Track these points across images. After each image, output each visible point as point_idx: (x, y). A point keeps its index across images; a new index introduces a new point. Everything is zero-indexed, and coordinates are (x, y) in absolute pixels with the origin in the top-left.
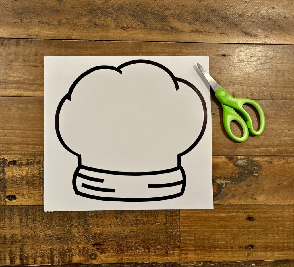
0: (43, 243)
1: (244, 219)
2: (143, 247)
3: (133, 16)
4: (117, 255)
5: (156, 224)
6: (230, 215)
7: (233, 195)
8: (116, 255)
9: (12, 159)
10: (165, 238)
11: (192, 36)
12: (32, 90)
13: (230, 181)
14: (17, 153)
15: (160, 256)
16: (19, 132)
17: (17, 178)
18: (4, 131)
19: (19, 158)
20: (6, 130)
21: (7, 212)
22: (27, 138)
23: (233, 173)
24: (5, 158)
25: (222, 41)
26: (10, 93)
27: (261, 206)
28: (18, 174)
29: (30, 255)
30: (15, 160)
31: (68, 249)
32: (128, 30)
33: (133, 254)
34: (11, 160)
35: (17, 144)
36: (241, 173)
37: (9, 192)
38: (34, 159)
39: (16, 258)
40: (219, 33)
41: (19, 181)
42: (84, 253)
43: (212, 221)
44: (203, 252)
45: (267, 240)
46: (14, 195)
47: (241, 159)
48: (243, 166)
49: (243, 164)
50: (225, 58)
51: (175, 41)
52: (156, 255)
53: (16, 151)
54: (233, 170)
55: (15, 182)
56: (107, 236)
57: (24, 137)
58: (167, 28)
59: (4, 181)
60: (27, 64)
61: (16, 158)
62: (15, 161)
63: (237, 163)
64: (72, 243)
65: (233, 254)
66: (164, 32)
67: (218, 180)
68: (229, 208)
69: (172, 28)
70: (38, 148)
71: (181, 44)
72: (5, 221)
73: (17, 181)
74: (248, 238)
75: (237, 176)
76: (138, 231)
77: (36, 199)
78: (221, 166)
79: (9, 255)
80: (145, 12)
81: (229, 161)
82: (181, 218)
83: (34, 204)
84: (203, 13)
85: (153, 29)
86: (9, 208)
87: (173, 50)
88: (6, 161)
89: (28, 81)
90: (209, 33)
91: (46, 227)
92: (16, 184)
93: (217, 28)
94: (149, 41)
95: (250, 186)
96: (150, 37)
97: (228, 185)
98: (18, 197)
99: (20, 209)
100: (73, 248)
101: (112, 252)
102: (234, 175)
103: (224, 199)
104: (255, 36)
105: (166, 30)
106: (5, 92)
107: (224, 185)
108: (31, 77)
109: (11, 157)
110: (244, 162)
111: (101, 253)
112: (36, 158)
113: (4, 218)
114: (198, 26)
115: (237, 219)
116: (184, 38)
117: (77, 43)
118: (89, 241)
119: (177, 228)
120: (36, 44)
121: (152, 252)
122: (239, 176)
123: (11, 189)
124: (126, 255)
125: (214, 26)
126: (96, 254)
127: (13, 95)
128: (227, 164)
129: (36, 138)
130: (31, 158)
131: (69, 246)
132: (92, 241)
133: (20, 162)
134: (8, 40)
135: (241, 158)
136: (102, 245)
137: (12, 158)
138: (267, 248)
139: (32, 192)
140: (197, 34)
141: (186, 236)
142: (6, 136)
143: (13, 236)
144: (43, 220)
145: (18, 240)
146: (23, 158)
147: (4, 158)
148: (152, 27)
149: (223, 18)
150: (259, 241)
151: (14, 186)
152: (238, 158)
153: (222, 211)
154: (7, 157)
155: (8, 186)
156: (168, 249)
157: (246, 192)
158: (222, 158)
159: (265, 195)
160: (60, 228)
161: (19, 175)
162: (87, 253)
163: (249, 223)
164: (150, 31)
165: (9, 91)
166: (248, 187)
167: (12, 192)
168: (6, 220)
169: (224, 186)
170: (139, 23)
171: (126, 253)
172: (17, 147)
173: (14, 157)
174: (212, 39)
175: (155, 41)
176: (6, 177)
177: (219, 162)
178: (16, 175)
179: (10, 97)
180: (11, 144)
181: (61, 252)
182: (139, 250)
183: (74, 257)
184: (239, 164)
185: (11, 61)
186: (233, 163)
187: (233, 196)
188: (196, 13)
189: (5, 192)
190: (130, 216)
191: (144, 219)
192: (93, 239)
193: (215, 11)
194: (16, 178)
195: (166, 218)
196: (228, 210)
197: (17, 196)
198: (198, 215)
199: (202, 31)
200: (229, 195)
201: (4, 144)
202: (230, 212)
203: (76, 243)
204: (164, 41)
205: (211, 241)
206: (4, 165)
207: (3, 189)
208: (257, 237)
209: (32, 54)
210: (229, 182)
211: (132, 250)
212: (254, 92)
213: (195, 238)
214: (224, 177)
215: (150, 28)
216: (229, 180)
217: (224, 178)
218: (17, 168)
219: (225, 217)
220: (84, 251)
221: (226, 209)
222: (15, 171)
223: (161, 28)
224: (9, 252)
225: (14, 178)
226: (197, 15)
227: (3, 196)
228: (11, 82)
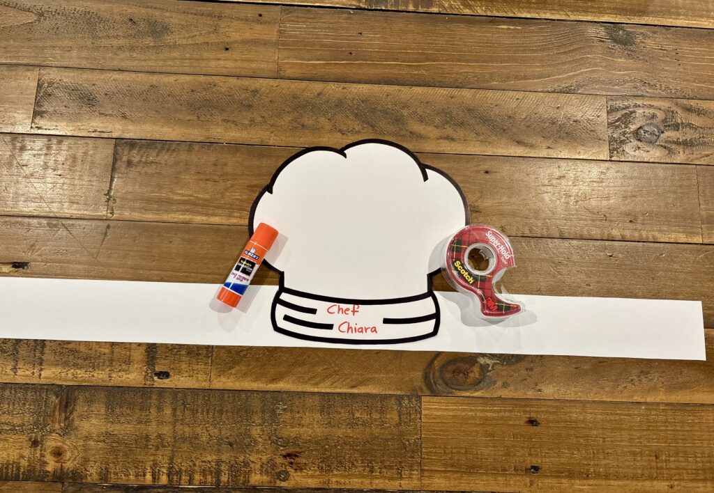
0: (205, 449)
1: (522, 422)
2: (362, 463)
3: (356, 115)
4: (321, 475)
5: (383, 425)
6: (501, 415)
7: (504, 383)
8: (318, 475)
10: (397, 449)
11: (441, 145)
12: (207, 215)
15: (389, 480)
18: (160, 272)
21: (154, 397)
25: (484, 152)
26: (174, 218)
27: (550, 403)
29: (183, 468)
31: (243, 462)
32: (349, 134)
33: (347, 473)
37: (160, 366)
39: (161, 473)
40: (479, 141)
42: (269, 470)
43: (472, 423)
44: (459, 475)
45: (561, 459)
46: (166, 371)
50: (488, 176)
52: (382, 477)
55: (170, 350)
56: (306, 443)
58: (404, 132)
59: (154, 348)
60: (202, 177)
64: (250, 451)
65: (506, 480)
66: (400, 138)
67: (481, 358)
68: (498, 404)
69: (411, 133)
72: (150, 412)
73: (174, 350)
74: (530, 455)
76: (355, 437)
77: (199, 378)
79: (151, 468)
80: (374, 111)
82: (422, 416)
83: (196, 386)
84: (457, 114)
85: (385, 134)
86: (157, 391)
89: (200, 202)
90: (465, 140)
91: (212, 425)
92: (172, 354)
93: (477, 134)
95: (531, 369)
97: (496, 367)
98: (173, 375)
99: (175, 392)
100: (252, 459)
101: (312, 468)
103: (492, 388)
104: (532, 146)
105: (402, 136)
106: (167, 217)
107: (490, 366)
108: (207, 196)
111: (296, 470)
113: (149, 408)
114: (449, 131)
115: (511, 423)
116: (429, 147)
117: (275, 150)
118: (277, 449)
119: (416, 434)
120: (216, 149)
121: (375, 472)
123: (164, 362)
124: (334, 475)
125: (473, 131)
126: (288, 472)
127: (177, 220)
131: (245, 457)
132: (282, 450)
134: (178, 144)
136: (297, 456)
138: (562, 473)
139: (195, 367)
140: (447, 141)
141: (431, 448)
143: (159, 436)
144: (208, 413)
145: (167, 444)
149: (486, 121)
150: (547, 460)
151: (168, 357)
153: (488, 408)
155: (159, 356)
156: (402, 467)
157: (526, 379)
159: (555, 384)
160: (234, 427)
162: (273, 469)
163: (532, 429)
165: (173, 215)
166: (528, 371)
167: (164, 367)
168: (151, 410)
169: (490, 369)
170: (365, 126)
171: (335, 472)
174: (469, 149)
179: (173, 224)
181: (232, 466)
182: (356, 467)
183: (253, 475)
185: (180, 173)
187: (505, 385)
188: (446, 113)
189: (153, 365)
190: (342, 411)
191: (365, 417)
192: (284, 447)
193: (473, 110)
195: (400, 416)
196: (497, 407)
197: (171, 374)
198: (450, 413)
199: (454, 137)
200: (499, 383)
202: (500, 411)
203: (258, 452)
205: (470, 457)
207: (151, 361)
208: (543, 454)
209: (210, 163)
210: (498, 361)
211: (345, 467)
212: (534, 226)
213: (445, 452)
215: (381, 133)
217: (489, 355)
219: (493, 419)
220: (269, 465)
221: (494, 405)
223: (396, 132)
224: (151, 463)
226: (448, 115)
227: (150, 371)
228: (176, 202)
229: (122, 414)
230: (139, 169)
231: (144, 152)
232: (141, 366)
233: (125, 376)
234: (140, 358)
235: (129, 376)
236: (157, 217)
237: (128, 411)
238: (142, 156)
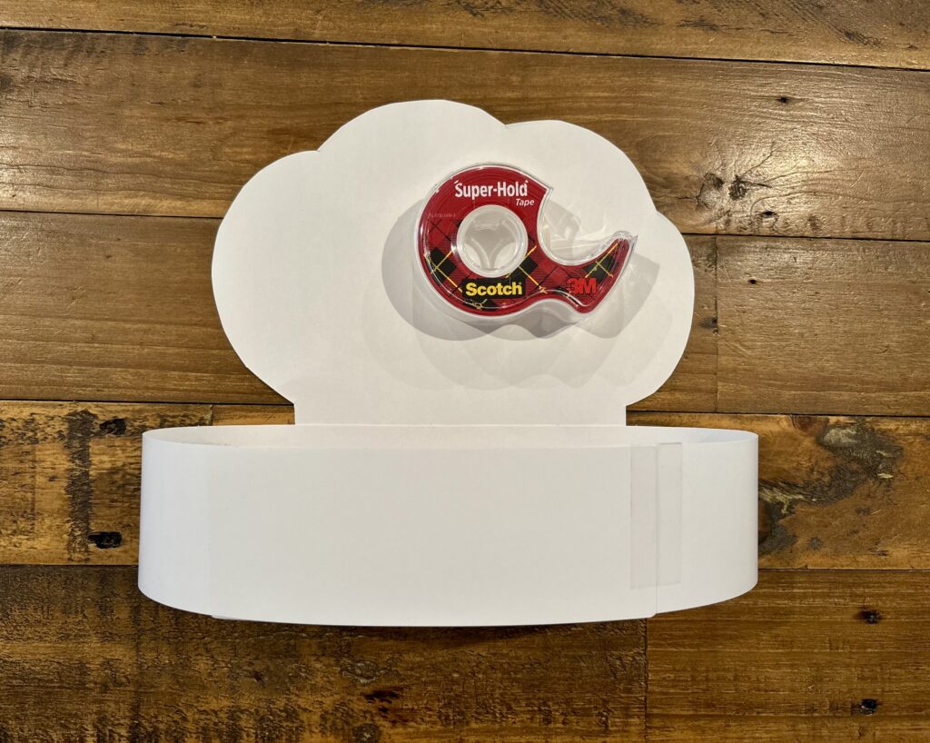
0: (204, 687)
1: (848, 617)
2: (527, 705)
4: (445, 732)
6: (805, 603)
7: (812, 539)
8: (440, 731)
9: (114, 415)
10: (598, 676)
11: (687, 39)
12: (182, 197)
13: (803, 494)
14: (130, 396)
15: (581, 737)
16: (135, 327)
17: (128, 477)
18: (90, 323)
19: (133, 411)
20: (97, 320)
21: (92, 584)
22: (160, 349)
23: (812, 470)
24: (91, 411)
25: (779, 55)
26: (112, 204)
27: (901, 578)
28: (132, 464)
29: (162, 726)
30: (120, 417)
31: (285, 710)
32: (487, 14)
33: (497, 726)
34: (109, 417)
35: (130, 367)
36: (839, 471)
37: (99, 521)
38: (184, 416)
39: (117, 738)
40: (768, 31)
41: (132, 485)
42: (339, 724)
43: (749, 622)
44: (721, 723)
45: (918, 684)
46: (114, 530)
47: (837, 425)
48: (846, 448)
49: (845, 440)
50: (787, 108)
51: (634, 53)
52: (568, 732)
53: (125, 387)
54: (813, 461)
55: (119, 487)
56: (412, 669)
57: (152, 344)
58: (606, 11)
59: (84, 484)
60: (169, 112)
61: (124, 411)
62: (122, 420)
63: (827, 437)
64: (297, 689)
65: (814, 729)
66: (598, 24)
67: (766, 490)
68: (800, 582)
69: (623, 12)
70: (197, 379)
71: (653, 62)
72: (85, 616)
73: (128, 487)
74: (862, 678)
75: (827, 479)
76: (512, 654)
78: (776, 448)
79: (95, 727)
81: (800, 432)
85: (566, 14)
86: (98, 572)
87: (627, 79)
88: (92, 422)
89: (168, 168)
90: (738, 29)
91: (216, 638)
92: (124, 496)
93: (763, 15)
94: (553, 50)
95: (867, 511)
96: (555, 40)
97: (797, 508)
98: (128, 539)
100: (302, 706)
101: (428, 719)
102: (815, 475)
103: (787, 551)
104: (877, 43)
105: (603, 18)
106: (96, 201)
107: (785, 506)
108: (182, 156)
109: (109, 409)
110: (849, 436)
111: (394, 722)
112: (190, 413)
113: (83, 606)
114: (705, 8)
115: (826, 618)
116: (662, 44)
117: (326, 51)
118: (354, 683)
119: (637, 645)
120: (198, 51)
121: (555, 723)
122: (833, 479)
123: (108, 512)
124: (474, 729)
125: (755, 9)
126: (377, 727)
127: (121, 209)
128: (795, 440)
129: (192, 348)
130: (173, 412)
131: (288, 700)
132: (364, 685)
133: (137, 424)
134: (110, 38)
135: (837, 422)
136: (396, 696)
137: (111, 412)
138: (922, 710)
140: (701, 32)
141: (667, 672)
142: (93, 339)
143: (107, 664)
145: (124, 680)
146: (147, 411)
147: (86, 412)
148: (561, 9)
150: (894, 687)
151: (116, 501)
152: (828, 421)
153: (781, 591)
154: (97, 406)
155: (98, 501)
156: (609, 711)
157: (856, 532)
158: (778, 423)
159: (913, 541)
160: (263, 641)
161: (133, 466)
162: (347, 723)
163: (866, 629)
164: (555, 19)
165: (109, 198)
166: (861, 514)
167: (109, 523)
168: (87, 613)
169: (784, 511)
171: (474, 725)
172: (129, 377)
173: (119, 408)
174: (747, 49)
175: (571, 50)
176: (91, 473)
177: (771, 436)
178: (124, 465)
179: (112, 218)
180: (109, 365)
181: (262, 719)
182: (515, 714)
183: (306, 735)
184: (833, 442)
185: (119, 104)
186: (813, 438)
187: (815, 544)
189: (87, 519)
192: (368, 678)
194: (123, 476)
196: (799, 588)
197: (124, 536)
199: (716, 22)
200: (802, 541)
201: (87, 365)
202: (805, 596)
203: (314, 689)
204: (598, 50)
205: (744, 686)
206: (87, 435)
207: (81, 511)
208: (887, 676)
209: (186, 82)
210: (801, 497)
211: (494, 714)
212: (879, 216)
213: (694, 679)
214: (785, 483)
215: (557, 12)
216: (801, 491)
217: (783, 485)
218: (128, 444)
219: (790, 612)
220: (339, 715)
221: (791, 584)
222: (120, 452)
223: (590, 11)
224: (94, 716)
225: (117, 477)
227: (79, 533)
228: (114, 170)
229: (27, 621)
230: (27, 96)
231: (37, 58)
232: (58, 522)
233: (26, 544)
234: (57, 504)
235: (36, 543)
236: (74, 204)
237: (39, 616)
238: (32, 67)
